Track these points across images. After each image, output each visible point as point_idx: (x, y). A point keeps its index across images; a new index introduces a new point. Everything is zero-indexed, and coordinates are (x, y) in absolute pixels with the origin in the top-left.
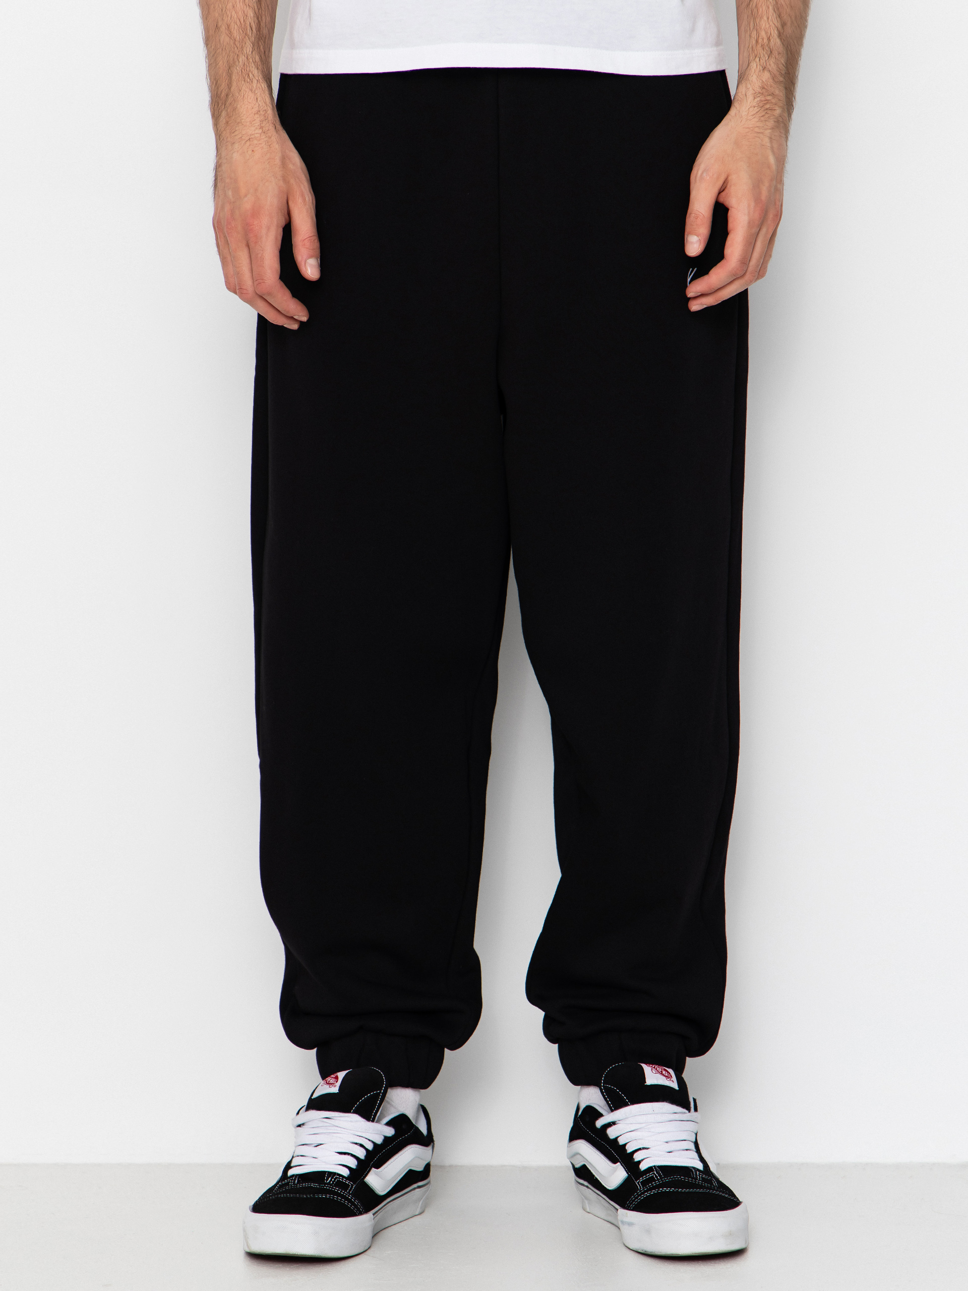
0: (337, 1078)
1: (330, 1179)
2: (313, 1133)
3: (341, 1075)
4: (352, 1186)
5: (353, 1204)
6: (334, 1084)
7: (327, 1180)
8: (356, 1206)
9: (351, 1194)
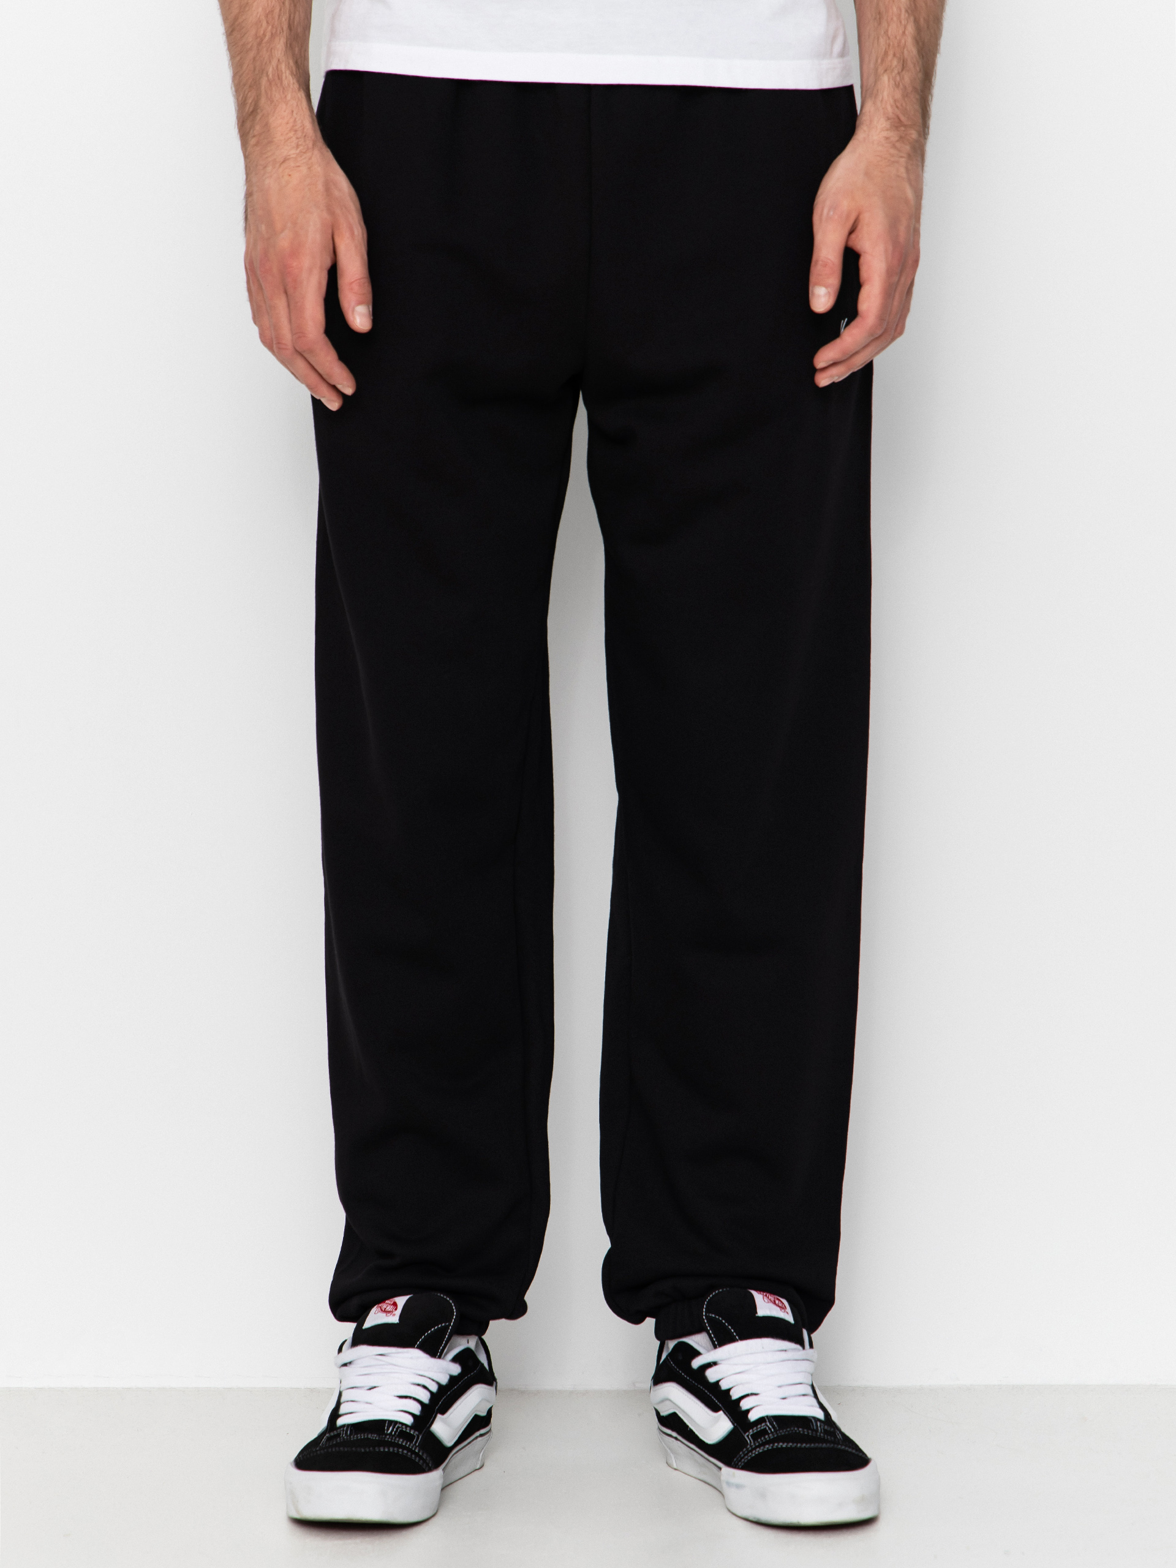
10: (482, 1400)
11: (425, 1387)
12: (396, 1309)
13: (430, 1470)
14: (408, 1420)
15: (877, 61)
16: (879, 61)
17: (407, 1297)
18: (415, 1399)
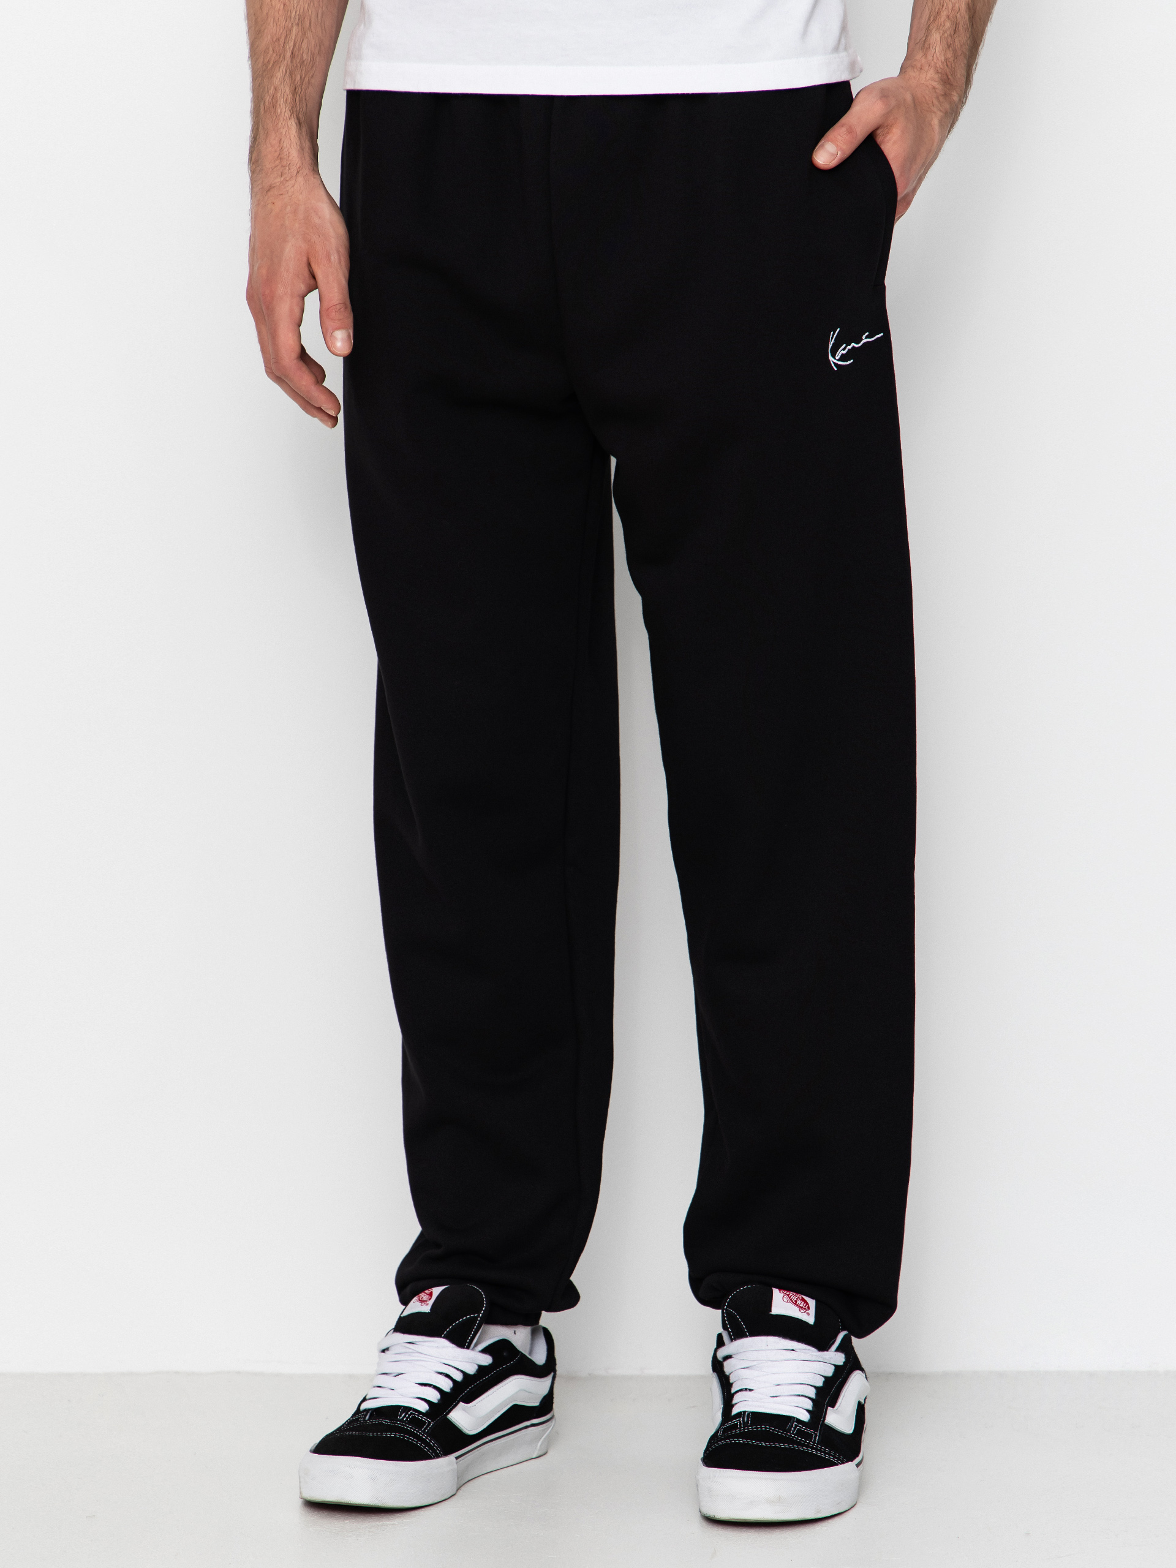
0: (431, 1294)
1: (403, 1415)
2: (394, 1360)
3: (437, 1291)
4: (429, 1423)
5: (428, 1444)
6: (426, 1301)
7: (400, 1416)
8: (431, 1448)
9: (427, 1433)
10: (520, 1390)
11: (447, 1376)
12: (430, 1299)
13: (437, 1456)
14: (423, 1407)
15: (929, 18)
16: (932, 18)
17: (442, 1288)
18: (436, 1388)
